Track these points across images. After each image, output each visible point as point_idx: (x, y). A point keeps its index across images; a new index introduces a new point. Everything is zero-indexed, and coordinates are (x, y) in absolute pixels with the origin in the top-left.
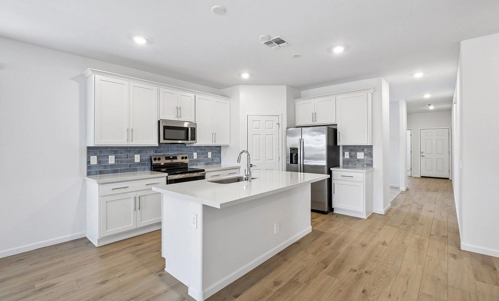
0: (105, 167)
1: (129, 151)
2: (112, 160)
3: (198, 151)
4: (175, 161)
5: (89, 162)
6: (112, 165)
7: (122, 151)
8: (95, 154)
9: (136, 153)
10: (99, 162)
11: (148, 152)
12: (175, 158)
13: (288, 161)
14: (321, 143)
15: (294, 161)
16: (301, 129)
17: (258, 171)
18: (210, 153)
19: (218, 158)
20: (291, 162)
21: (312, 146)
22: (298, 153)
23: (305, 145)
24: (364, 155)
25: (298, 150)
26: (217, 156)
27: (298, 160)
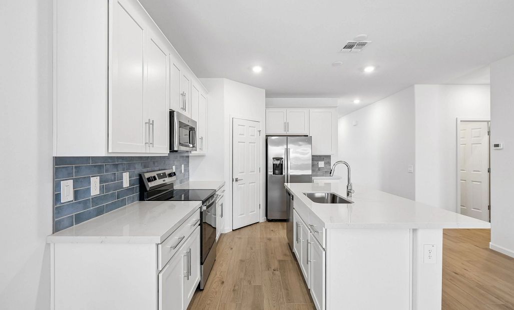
0: (85, 202)
1: (116, 167)
2: (95, 187)
4: (167, 180)
5: (57, 197)
6: (96, 200)
8: (68, 176)
9: (124, 170)
10: (76, 194)
13: (270, 172)
14: (307, 154)
15: (277, 172)
16: (287, 138)
17: (242, 186)
18: (183, 166)
19: (187, 173)
20: (274, 173)
21: (298, 155)
22: (283, 163)
23: (292, 155)
24: (325, 163)
25: (283, 160)
26: (187, 170)
27: (284, 171)
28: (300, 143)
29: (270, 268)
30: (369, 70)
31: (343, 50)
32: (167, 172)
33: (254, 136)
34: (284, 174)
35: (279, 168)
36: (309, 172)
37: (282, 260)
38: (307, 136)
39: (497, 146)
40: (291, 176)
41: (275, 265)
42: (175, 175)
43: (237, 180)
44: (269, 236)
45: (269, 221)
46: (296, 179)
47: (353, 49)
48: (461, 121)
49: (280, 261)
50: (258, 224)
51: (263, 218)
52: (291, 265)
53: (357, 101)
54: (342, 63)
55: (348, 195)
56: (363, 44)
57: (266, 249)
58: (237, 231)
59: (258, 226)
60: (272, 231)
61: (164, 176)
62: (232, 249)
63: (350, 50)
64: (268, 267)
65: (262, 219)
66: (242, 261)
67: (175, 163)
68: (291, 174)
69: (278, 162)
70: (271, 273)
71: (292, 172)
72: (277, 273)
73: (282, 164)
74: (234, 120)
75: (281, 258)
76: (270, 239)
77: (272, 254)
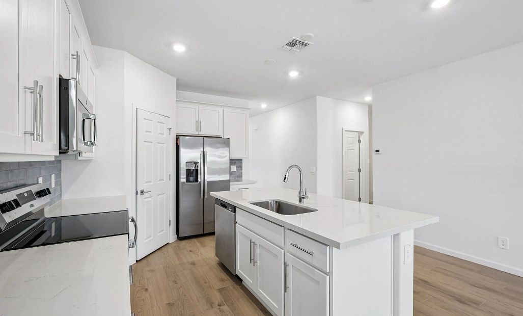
13: (183, 179)
14: (226, 157)
15: (191, 179)
16: (203, 139)
17: (150, 199)
18: (53, 176)
19: (59, 187)
20: (188, 181)
21: (216, 159)
22: (199, 168)
23: (209, 158)
24: (236, 168)
25: (199, 164)
26: (58, 183)
27: (199, 176)
28: (218, 145)
29: (213, 303)
30: (294, 74)
31: (286, 46)
32: (35, 189)
33: (163, 134)
34: (199, 180)
35: (193, 174)
36: (226, 177)
37: (222, 288)
38: (221, 137)
39: (377, 151)
40: (208, 182)
41: (217, 297)
42: (50, 193)
43: (142, 192)
44: (190, 260)
45: (180, 238)
46: (214, 186)
47: (294, 48)
48: (346, 131)
49: (220, 290)
50: (168, 246)
51: (174, 237)
52: (236, 292)
53: (264, 106)
54: (275, 61)
55: (300, 201)
56: (305, 45)
57: (195, 278)
58: (144, 261)
59: (169, 248)
60: (191, 251)
61: (31, 197)
62: (147, 290)
63: (291, 48)
64: (211, 304)
65: (171, 238)
66: (170, 305)
67: (42, 171)
68: (208, 180)
69: (192, 167)
70: (218, 311)
71: (209, 178)
72: (225, 308)
73: (197, 170)
74: (139, 111)
75: (220, 285)
76: (193, 264)
77: (205, 283)
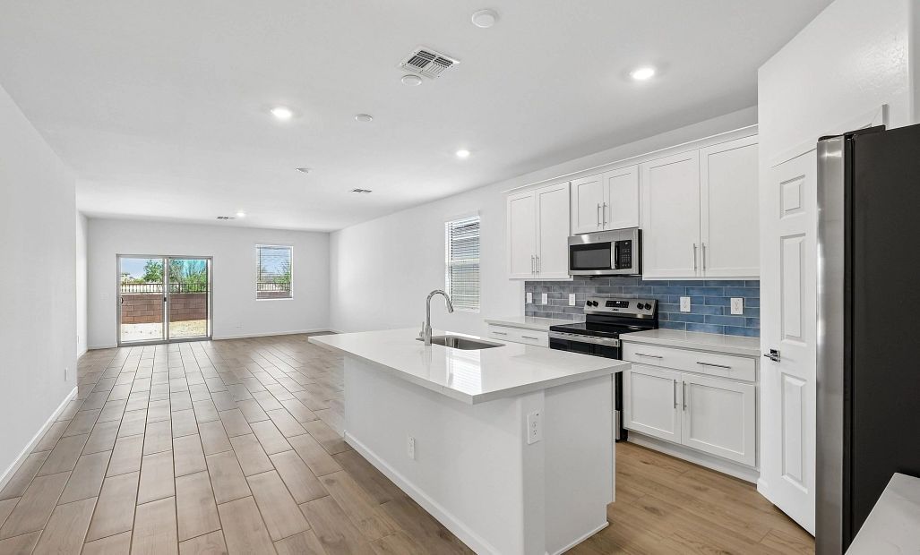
0: (539, 307)
1: (563, 288)
2: (545, 299)
3: (696, 294)
4: (622, 310)
6: (544, 306)
7: (556, 287)
9: (571, 292)
10: (534, 301)
11: (587, 290)
12: (625, 304)
